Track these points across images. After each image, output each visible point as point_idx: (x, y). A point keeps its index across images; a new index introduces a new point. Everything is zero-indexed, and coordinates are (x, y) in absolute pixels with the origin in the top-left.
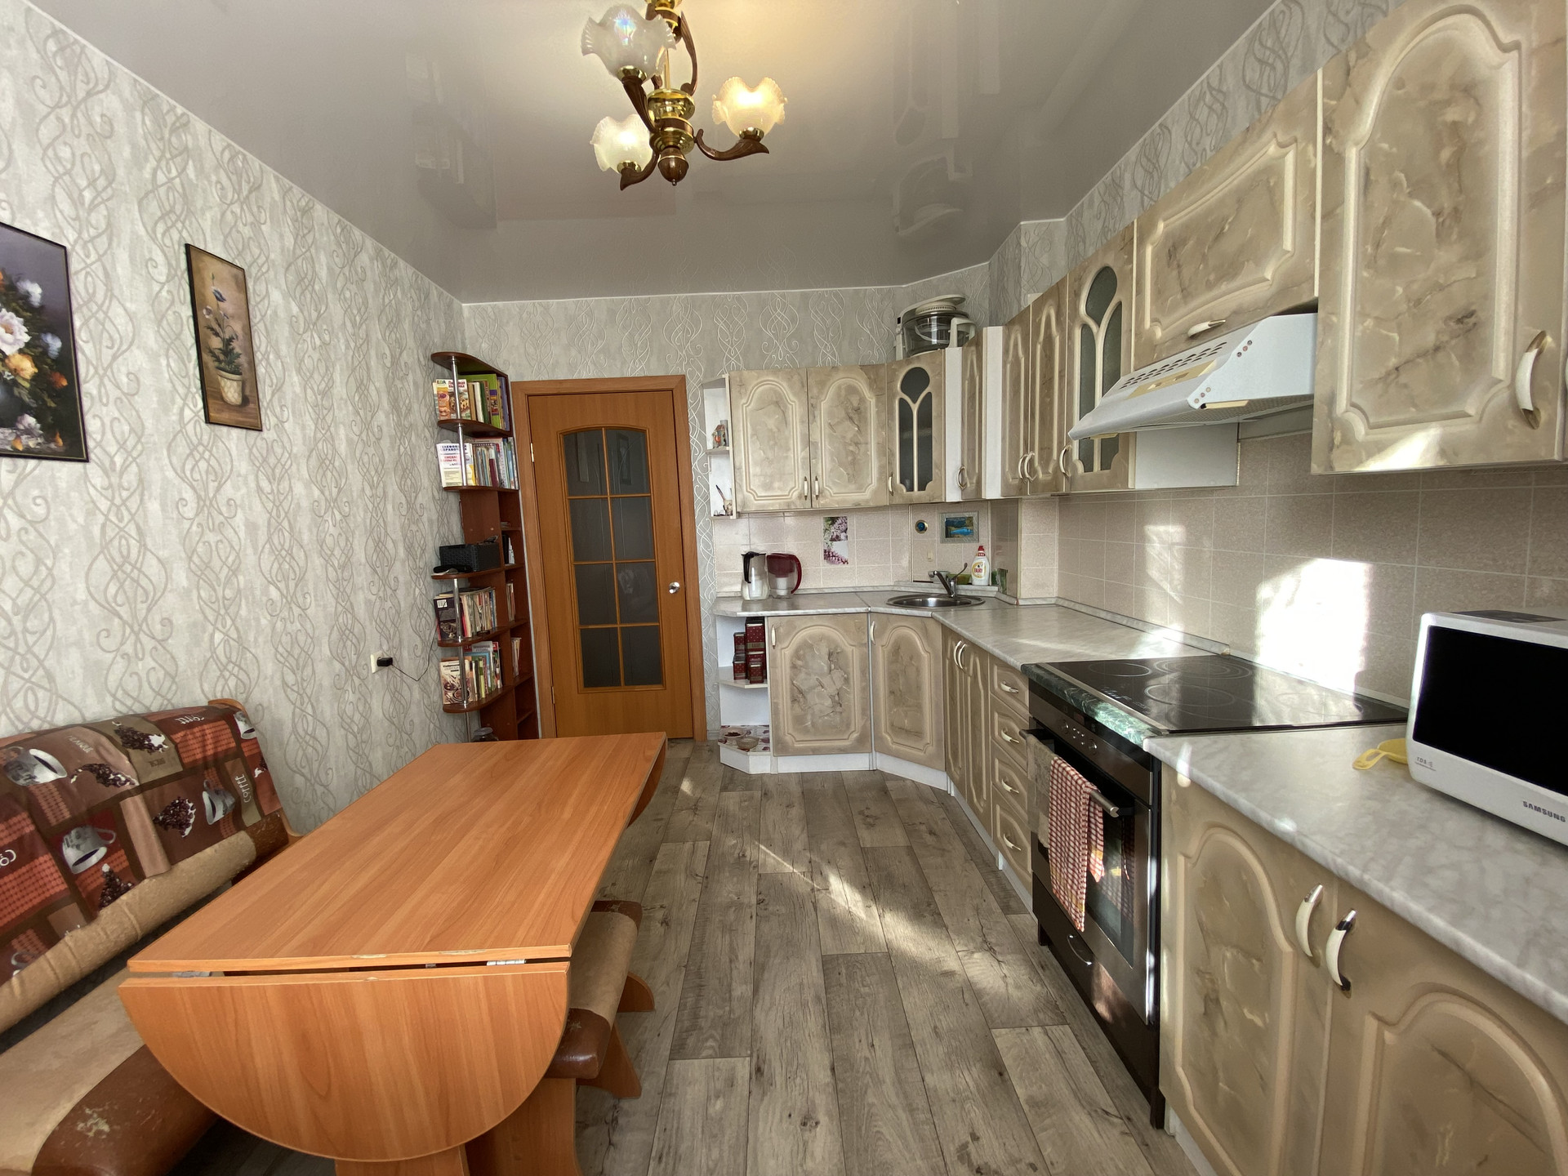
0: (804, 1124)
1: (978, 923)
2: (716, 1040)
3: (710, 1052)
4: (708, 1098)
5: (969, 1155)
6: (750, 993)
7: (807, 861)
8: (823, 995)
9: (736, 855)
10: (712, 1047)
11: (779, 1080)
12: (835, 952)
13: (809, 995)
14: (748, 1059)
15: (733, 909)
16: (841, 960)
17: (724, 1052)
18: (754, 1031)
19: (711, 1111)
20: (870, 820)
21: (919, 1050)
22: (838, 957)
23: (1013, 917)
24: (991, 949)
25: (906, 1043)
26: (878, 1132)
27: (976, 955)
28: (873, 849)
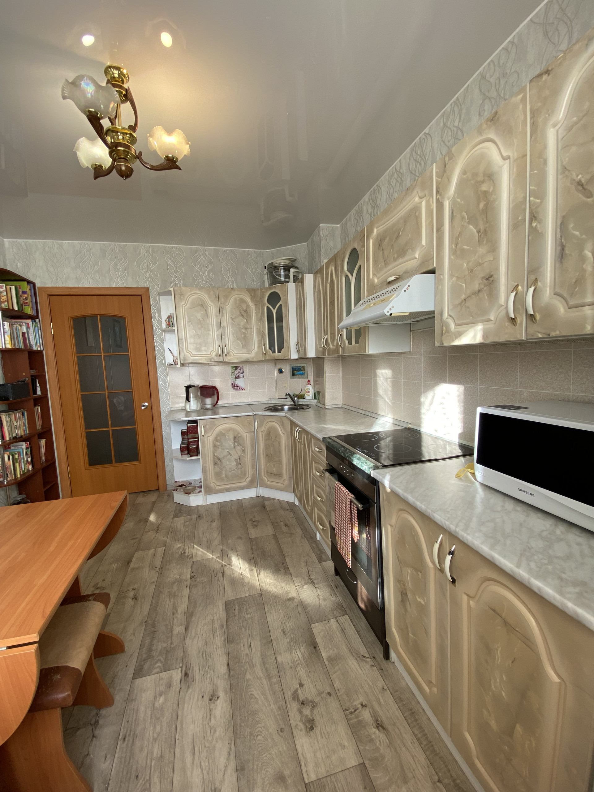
0: (211, 700)
1: (307, 570)
2: (161, 662)
3: (158, 670)
4: (155, 697)
5: (298, 696)
6: (184, 631)
7: (220, 550)
8: (225, 623)
9: (180, 553)
10: (159, 666)
11: (197, 677)
12: (232, 598)
13: (217, 625)
14: (180, 669)
15: (177, 583)
16: (236, 602)
17: (166, 668)
18: (184, 652)
19: (157, 705)
20: (255, 523)
21: (275, 644)
22: (234, 600)
23: (323, 563)
24: (312, 582)
25: (268, 641)
26: (251, 694)
27: (305, 587)
28: (256, 538)
